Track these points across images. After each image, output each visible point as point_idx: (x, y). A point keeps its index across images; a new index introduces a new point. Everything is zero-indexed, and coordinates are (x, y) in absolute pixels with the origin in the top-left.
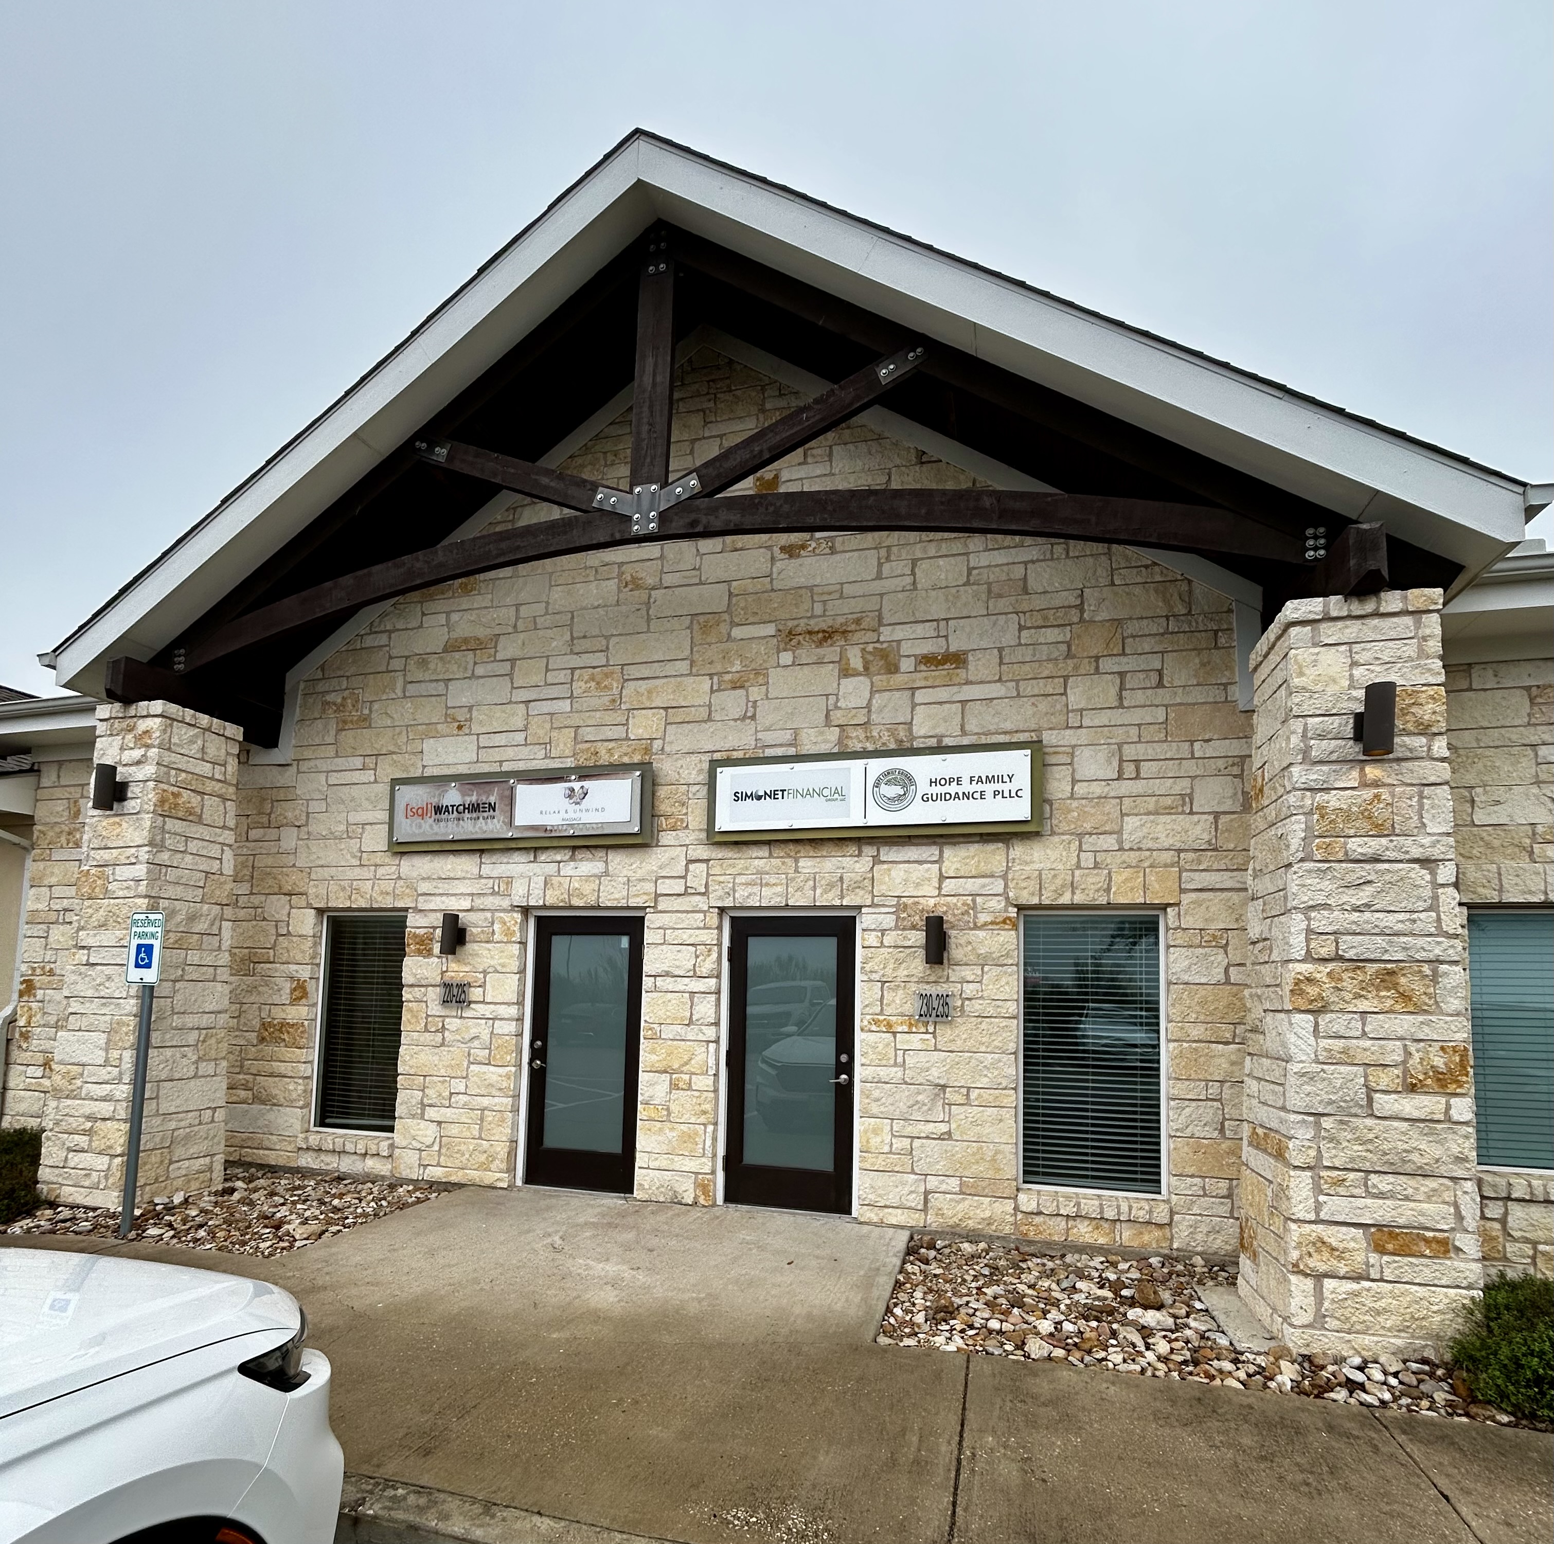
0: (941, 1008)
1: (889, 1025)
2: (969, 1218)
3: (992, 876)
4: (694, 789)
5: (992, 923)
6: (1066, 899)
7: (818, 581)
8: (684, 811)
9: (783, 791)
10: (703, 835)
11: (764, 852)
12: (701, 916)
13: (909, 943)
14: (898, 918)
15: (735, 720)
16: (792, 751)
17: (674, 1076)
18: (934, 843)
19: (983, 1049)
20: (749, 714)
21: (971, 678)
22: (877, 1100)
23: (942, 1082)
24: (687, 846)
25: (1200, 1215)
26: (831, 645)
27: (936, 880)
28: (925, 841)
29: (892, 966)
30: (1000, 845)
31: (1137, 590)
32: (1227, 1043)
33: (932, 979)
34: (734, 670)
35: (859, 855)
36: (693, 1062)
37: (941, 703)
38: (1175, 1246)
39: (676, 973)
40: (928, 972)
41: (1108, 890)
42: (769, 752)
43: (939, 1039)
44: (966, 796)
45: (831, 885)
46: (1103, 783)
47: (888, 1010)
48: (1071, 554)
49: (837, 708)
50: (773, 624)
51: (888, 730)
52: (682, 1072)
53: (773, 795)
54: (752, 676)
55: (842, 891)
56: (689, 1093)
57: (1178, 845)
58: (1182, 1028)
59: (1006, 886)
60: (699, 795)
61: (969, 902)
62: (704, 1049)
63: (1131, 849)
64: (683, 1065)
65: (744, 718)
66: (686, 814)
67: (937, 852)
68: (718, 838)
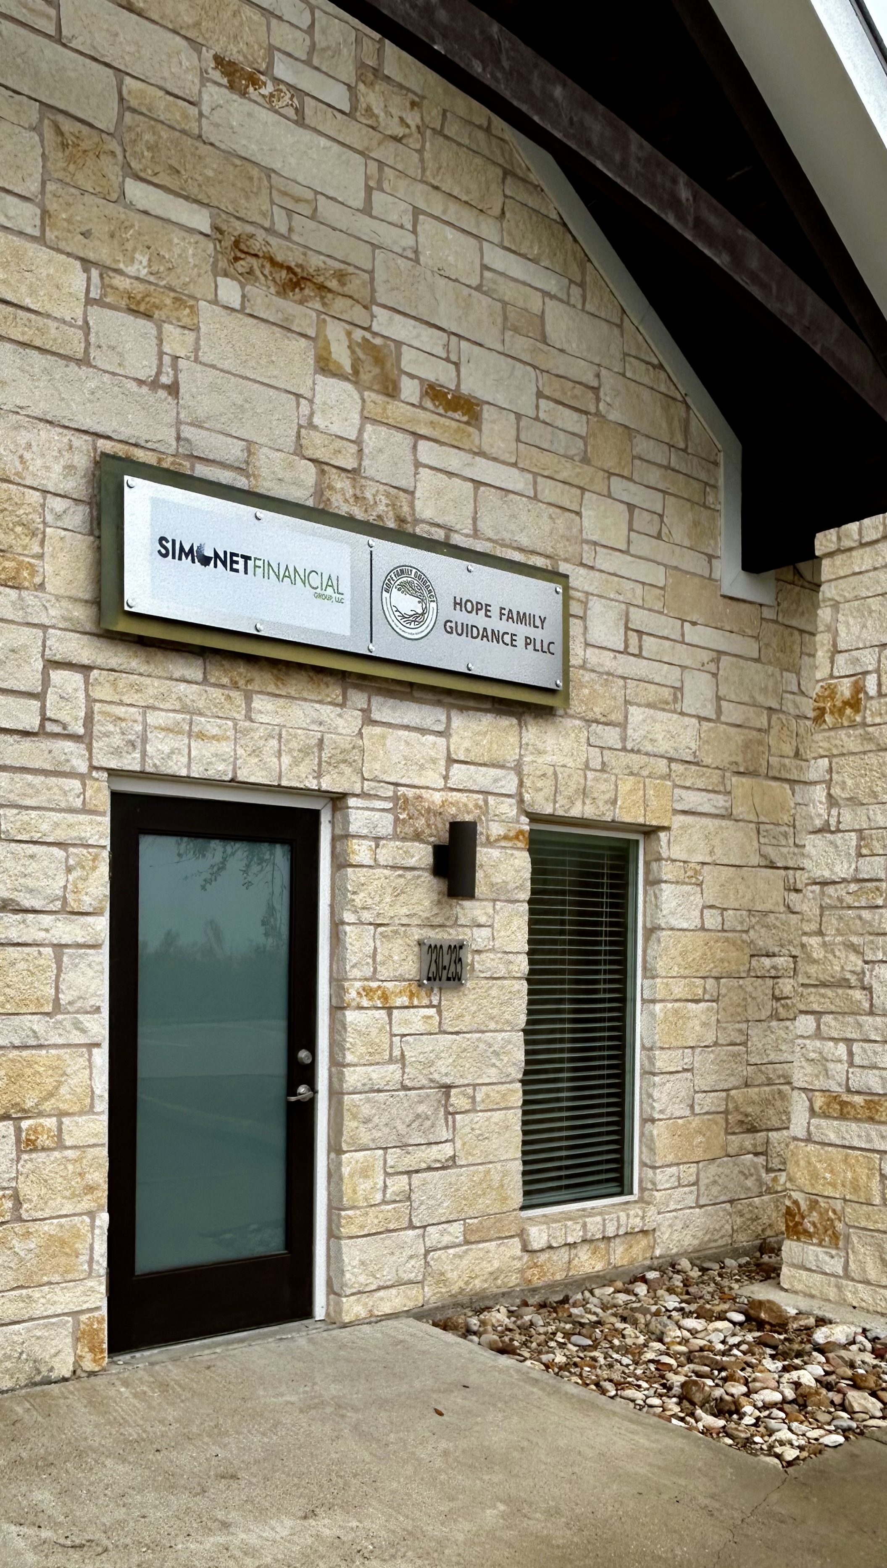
0: (452, 969)
1: (385, 997)
3: (502, 767)
4: (58, 504)
5: (506, 838)
6: (576, 812)
7: (277, 166)
8: (36, 549)
9: (246, 558)
10: (82, 614)
11: (193, 670)
12: (76, 784)
13: (412, 862)
14: (397, 820)
15: (141, 382)
16: (241, 482)
17: (25, 1124)
18: (439, 703)
19: (492, 1026)
20: (165, 380)
21: (486, 448)
22: (367, 1121)
23: (448, 1080)
24: (44, 627)
25: (675, 1210)
26: (301, 302)
27: (443, 763)
28: (429, 696)
29: (388, 900)
31: (646, 395)
32: (697, 1001)
33: (438, 920)
34: (131, 270)
35: (342, 705)
36: (63, 1090)
37: (450, 474)
38: (658, 1253)
39: (27, 903)
40: (436, 910)
41: (614, 802)
42: (202, 471)
43: (445, 1014)
44: (496, 636)
46: (612, 654)
47: (384, 972)
49: (312, 426)
50: (205, 212)
52: (41, 1114)
53: (229, 561)
54: (168, 301)
55: (320, 764)
56: (56, 1154)
57: (672, 754)
58: (667, 985)
59: (521, 784)
60: (67, 522)
61: (481, 803)
62: (82, 1062)
63: (632, 751)
64: (45, 1099)
65: (154, 384)
66: (41, 556)
67: (443, 718)
68: (123, 626)
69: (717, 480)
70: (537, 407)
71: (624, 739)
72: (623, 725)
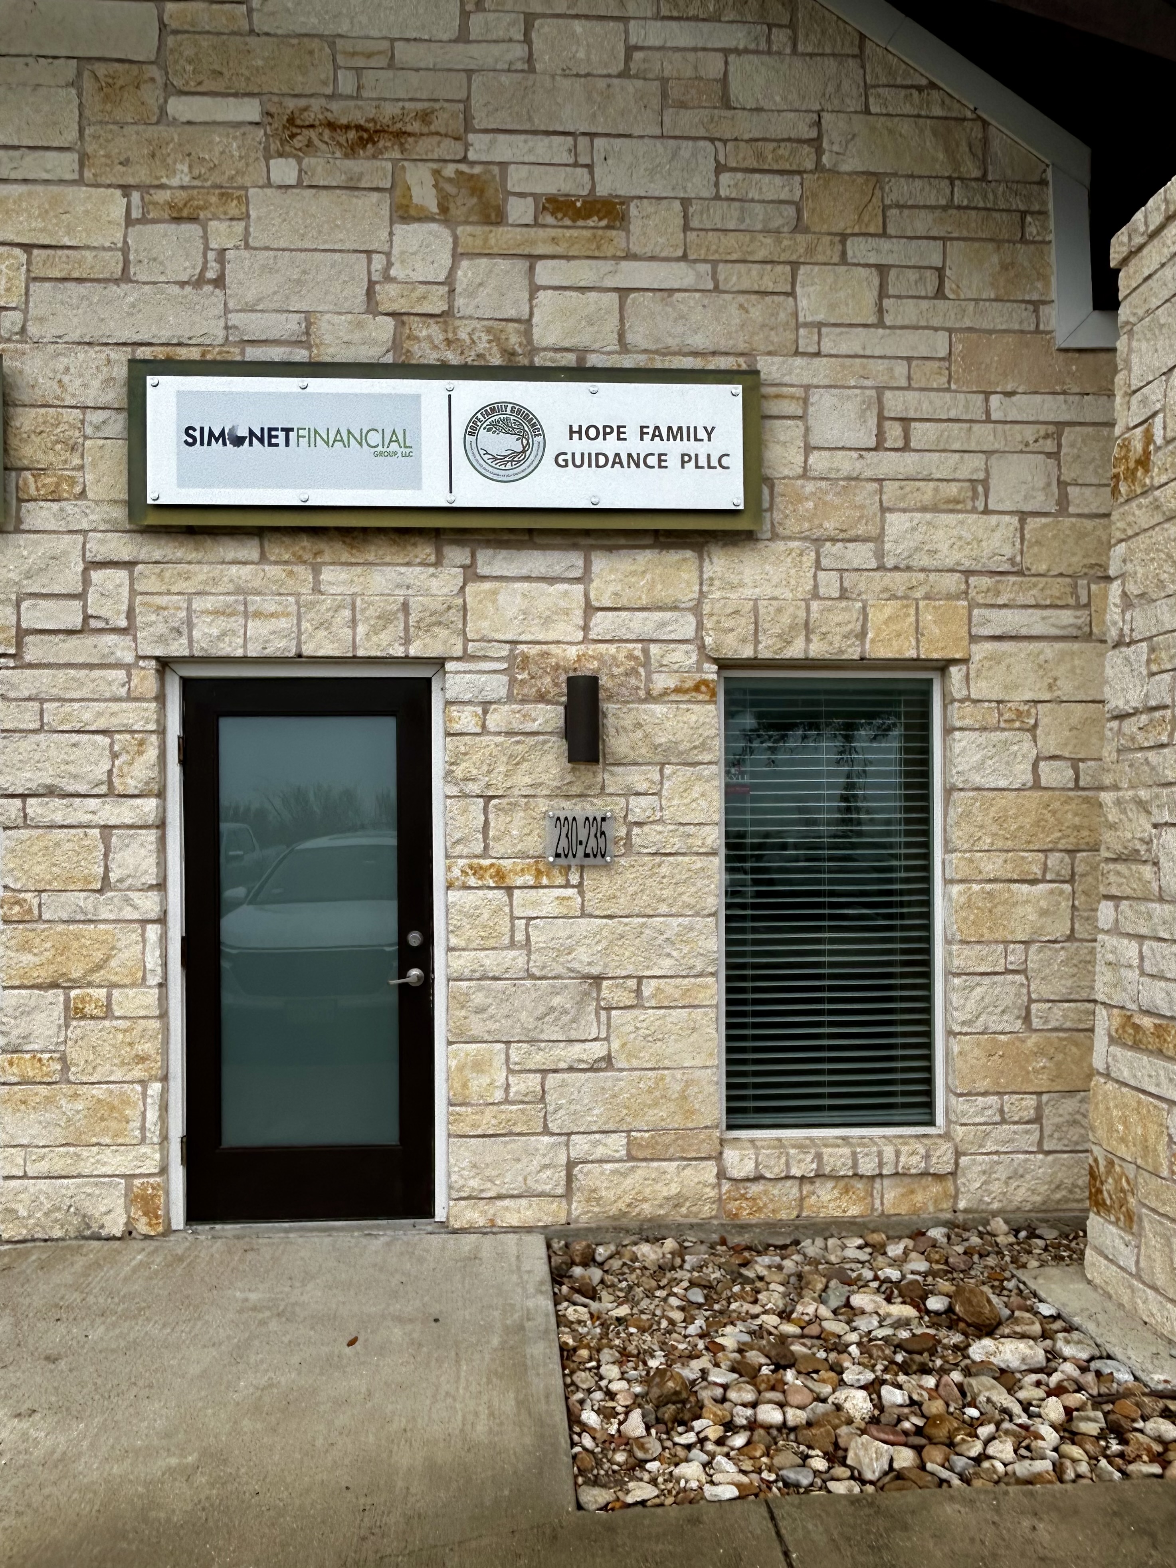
0: (592, 843)
1: (500, 875)
2: (645, 1200)
3: (675, 608)
4: (96, 417)
5: (677, 690)
6: (796, 650)
7: (344, 28)
8: (77, 461)
9: (287, 431)
10: (119, 513)
11: (249, 550)
12: (121, 674)
13: (535, 726)
14: (512, 681)
15: (182, 284)
16: (300, 355)
17: (73, 993)
18: (575, 547)
19: (663, 909)
20: (211, 275)
21: (635, 249)
22: (480, 1010)
23: (595, 970)
24: (84, 532)
25: (997, 1153)
26: (374, 157)
27: (579, 613)
28: (558, 540)
29: (502, 769)
30: (689, 554)
31: (905, 127)
32: (1033, 882)
33: (575, 790)
34: (175, 182)
35: (438, 563)
36: (113, 963)
37: (582, 289)
38: (962, 1205)
39: (71, 789)
40: (569, 778)
41: (863, 634)
42: (253, 354)
43: (588, 895)
44: (635, 461)
45: (385, 619)
46: (855, 454)
47: (497, 849)
48: (800, 48)
49: (388, 278)
50: (256, 102)
51: (489, 331)
52: (90, 985)
53: (267, 437)
54: (214, 199)
55: (406, 629)
56: (107, 1023)
57: (967, 564)
58: (971, 861)
59: (700, 626)
60: (108, 431)
61: (638, 653)
62: (135, 937)
63: (896, 568)
64: (92, 971)
65: (199, 282)
66: (81, 467)
67: (580, 563)
68: (153, 519)
69: (1044, 203)
70: (717, 185)
71: (880, 555)
72: (878, 539)
